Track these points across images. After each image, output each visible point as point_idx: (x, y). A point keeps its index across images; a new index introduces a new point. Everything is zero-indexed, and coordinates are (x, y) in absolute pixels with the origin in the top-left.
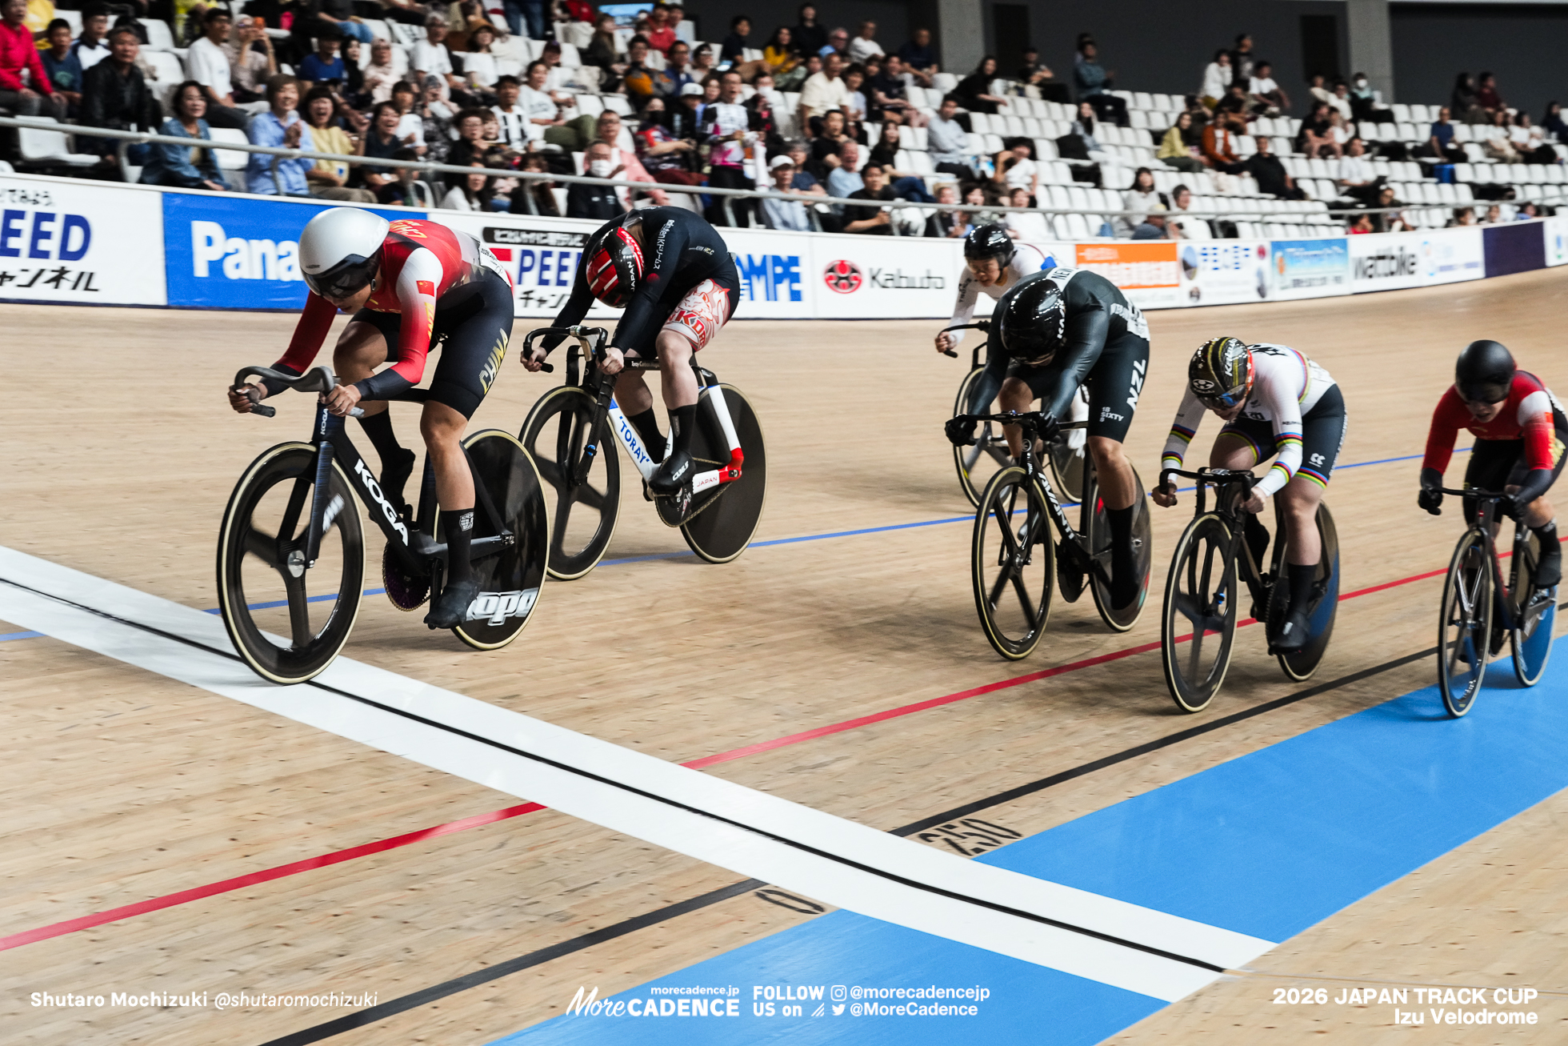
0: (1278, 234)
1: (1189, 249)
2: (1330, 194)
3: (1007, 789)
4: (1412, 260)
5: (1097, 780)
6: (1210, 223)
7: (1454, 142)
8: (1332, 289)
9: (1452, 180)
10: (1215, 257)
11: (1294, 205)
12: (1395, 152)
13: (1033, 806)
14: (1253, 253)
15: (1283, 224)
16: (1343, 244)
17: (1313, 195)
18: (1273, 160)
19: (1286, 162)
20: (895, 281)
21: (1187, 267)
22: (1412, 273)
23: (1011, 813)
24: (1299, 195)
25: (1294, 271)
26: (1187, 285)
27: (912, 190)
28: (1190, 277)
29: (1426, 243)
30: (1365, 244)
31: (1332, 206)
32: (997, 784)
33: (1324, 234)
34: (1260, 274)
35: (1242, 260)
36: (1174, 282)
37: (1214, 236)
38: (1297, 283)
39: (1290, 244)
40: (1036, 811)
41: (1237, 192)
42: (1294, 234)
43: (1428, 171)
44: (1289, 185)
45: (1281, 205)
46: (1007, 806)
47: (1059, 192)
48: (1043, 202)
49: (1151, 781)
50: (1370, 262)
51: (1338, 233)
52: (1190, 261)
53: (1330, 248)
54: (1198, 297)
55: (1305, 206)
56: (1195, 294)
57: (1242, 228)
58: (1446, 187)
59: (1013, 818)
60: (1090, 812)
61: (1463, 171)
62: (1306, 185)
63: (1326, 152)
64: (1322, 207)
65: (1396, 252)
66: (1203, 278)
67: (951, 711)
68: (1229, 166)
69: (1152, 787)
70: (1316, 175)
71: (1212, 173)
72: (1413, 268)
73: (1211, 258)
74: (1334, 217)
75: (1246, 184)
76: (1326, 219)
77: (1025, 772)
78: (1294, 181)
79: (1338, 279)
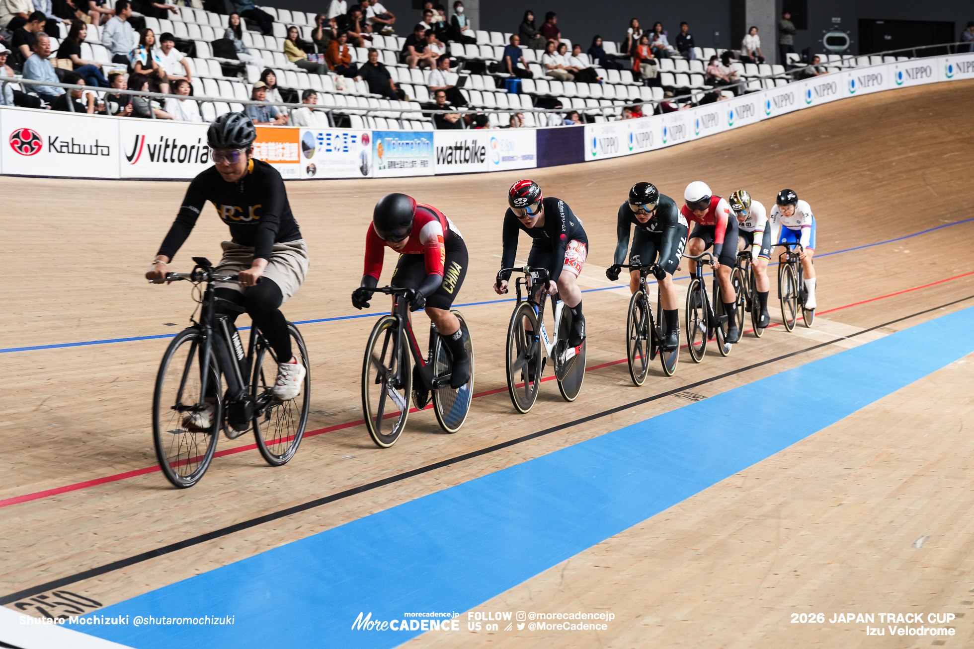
0: (382, 126)
1: (308, 134)
2: (424, 96)
3: (95, 566)
4: (483, 151)
5: (171, 561)
6: (327, 114)
7: (522, 62)
8: (419, 170)
9: (519, 91)
10: (329, 142)
11: (395, 104)
12: (477, 67)
13: (117, 580)
14: (359, 139)
15: (386, 118)
16: (430, 136)
17: (412, 97)
18: (381, 67)
19: (392, 71)
20: (70, 148)
21: (305, 147)
22: (482, 161)
23: (97, 586)
24: (400, 95)
25: (390, 155)
26: (306, 162)
27: (92, 75)
28: (307, 157)
29: (493, 138)
30: (446, 138)
31: (425, 106)
32: (89, 562)
33: (417, 127)
34: (363, 157)
35: (349, 144)
36: (297, 159)
37: (330, 126)
38: (392, 164)
39: (388, 134)
40: (118, 584)
41: (353, 92)
42: (394, 126)
43: (500, 83)
44: (394, 88)
45: (385, 103)
46: (94, 580)
47: (210, 84)
48: (198, 92)
49: (217, 561)
50: (449, 151)
51: (429, 127)
52: (309, 143)
53: (419, 139)
54: (314, 172)
55: (405, 105)
56: (311, 169)
57: (355, 120)
58: (513, 97)
59: (97, 590)
60: (162, 586)
61: (527, 85)
62: (408, 90)
63: (423, 64)
64: (417, 107)
65: (469, 144)
66: (319, 157)
67: (60, 501)
68: (348, 70)
69: (217, 566)
70: (414, 82)
71: (334, 75)
72: (482, 157)
73: (325, 142)
74: (425, 115)
75: (362, 86)
76: (420, 116)
77: (112, 553)
78: (398, 85)
79: (424, 163)
